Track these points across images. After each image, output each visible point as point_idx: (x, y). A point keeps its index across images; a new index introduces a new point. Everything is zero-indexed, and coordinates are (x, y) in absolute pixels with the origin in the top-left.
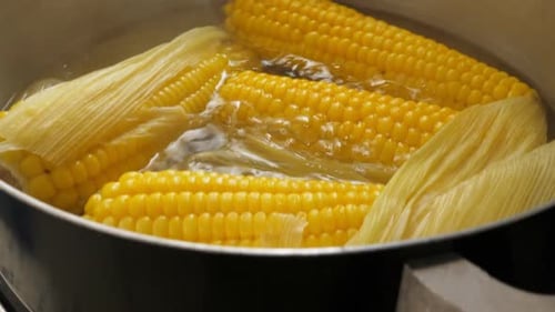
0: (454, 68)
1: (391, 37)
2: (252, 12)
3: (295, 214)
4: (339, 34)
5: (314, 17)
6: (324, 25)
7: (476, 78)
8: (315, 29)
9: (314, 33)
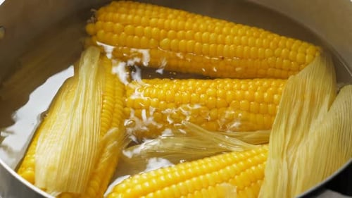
0: (269, 47)
1: (221, 33)
2: (113, 32)
3: (227, 182)
4: (184, 38)
5: (161, 27)
6: (171, 32)
7: (283, 51)
8: (166, 36)
9: (166, 40)
